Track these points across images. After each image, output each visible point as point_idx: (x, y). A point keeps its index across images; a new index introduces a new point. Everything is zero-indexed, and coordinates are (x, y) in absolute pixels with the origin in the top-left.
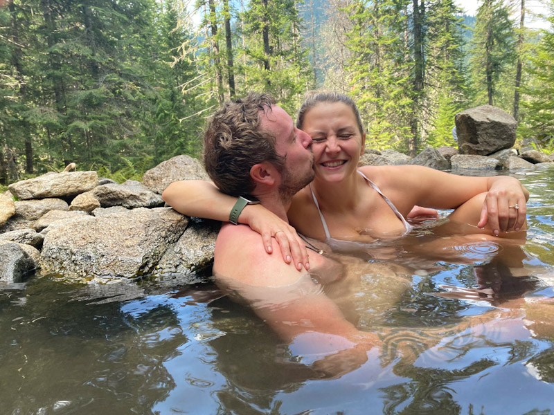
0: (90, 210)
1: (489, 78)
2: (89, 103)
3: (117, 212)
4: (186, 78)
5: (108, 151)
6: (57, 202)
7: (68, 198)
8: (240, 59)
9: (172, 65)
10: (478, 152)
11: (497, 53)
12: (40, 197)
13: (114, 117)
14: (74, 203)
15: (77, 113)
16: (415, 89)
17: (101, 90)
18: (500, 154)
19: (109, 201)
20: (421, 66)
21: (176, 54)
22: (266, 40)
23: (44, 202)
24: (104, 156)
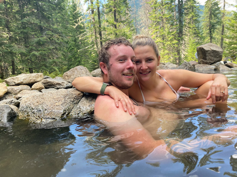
0: (40, 90)
1: (210, 32)
2: (39, 44)
3: (52, 90)
4: (81, 33)
5: (48, 65)
6: (26, 87)
7: (30, 85)
8: (104, 24)
9: (75, 27)
10: (206, 63)
11: (214, 21)
12: (18, 85)
13: (50, 49)
14: (33, 87)
15: (34, 48)
16: (179, 36)
17: (44, 38)
18: (216, 64)
19: (48, 86)
20: (181, 26)
21: (76, 22)
22: (115, 16)
23: (20, 87)
24: (46, 66)
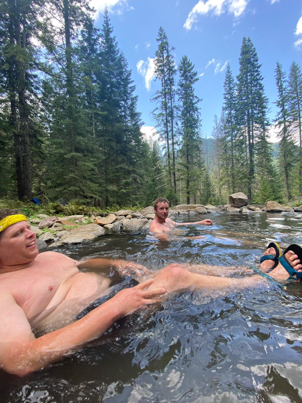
0: (130, 219)
2: (127, 184)
3: (135, 219)
5: (131, 199)
6: (123, 217)
7: (126, 216)
10: (235, 207)
13: (133, 188)
15: (123, 187)
16: (250, 175)
17: (130, 180)
18: (242, 208)
19: (134, 217)
20: (253, 166)
21: (155, 165)
23: (121, 217)
24: (130, 201)
